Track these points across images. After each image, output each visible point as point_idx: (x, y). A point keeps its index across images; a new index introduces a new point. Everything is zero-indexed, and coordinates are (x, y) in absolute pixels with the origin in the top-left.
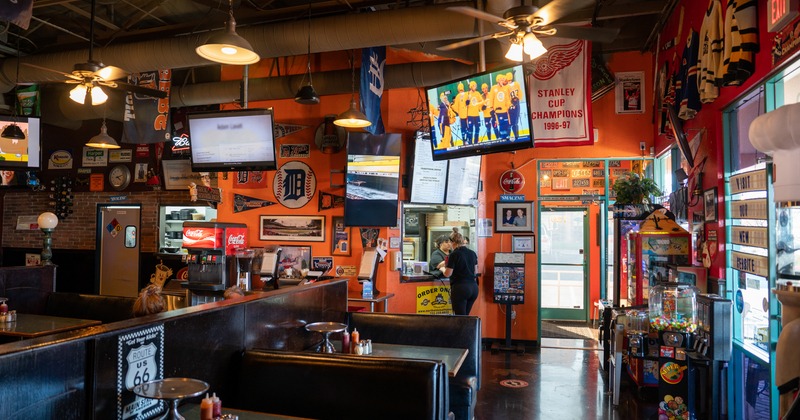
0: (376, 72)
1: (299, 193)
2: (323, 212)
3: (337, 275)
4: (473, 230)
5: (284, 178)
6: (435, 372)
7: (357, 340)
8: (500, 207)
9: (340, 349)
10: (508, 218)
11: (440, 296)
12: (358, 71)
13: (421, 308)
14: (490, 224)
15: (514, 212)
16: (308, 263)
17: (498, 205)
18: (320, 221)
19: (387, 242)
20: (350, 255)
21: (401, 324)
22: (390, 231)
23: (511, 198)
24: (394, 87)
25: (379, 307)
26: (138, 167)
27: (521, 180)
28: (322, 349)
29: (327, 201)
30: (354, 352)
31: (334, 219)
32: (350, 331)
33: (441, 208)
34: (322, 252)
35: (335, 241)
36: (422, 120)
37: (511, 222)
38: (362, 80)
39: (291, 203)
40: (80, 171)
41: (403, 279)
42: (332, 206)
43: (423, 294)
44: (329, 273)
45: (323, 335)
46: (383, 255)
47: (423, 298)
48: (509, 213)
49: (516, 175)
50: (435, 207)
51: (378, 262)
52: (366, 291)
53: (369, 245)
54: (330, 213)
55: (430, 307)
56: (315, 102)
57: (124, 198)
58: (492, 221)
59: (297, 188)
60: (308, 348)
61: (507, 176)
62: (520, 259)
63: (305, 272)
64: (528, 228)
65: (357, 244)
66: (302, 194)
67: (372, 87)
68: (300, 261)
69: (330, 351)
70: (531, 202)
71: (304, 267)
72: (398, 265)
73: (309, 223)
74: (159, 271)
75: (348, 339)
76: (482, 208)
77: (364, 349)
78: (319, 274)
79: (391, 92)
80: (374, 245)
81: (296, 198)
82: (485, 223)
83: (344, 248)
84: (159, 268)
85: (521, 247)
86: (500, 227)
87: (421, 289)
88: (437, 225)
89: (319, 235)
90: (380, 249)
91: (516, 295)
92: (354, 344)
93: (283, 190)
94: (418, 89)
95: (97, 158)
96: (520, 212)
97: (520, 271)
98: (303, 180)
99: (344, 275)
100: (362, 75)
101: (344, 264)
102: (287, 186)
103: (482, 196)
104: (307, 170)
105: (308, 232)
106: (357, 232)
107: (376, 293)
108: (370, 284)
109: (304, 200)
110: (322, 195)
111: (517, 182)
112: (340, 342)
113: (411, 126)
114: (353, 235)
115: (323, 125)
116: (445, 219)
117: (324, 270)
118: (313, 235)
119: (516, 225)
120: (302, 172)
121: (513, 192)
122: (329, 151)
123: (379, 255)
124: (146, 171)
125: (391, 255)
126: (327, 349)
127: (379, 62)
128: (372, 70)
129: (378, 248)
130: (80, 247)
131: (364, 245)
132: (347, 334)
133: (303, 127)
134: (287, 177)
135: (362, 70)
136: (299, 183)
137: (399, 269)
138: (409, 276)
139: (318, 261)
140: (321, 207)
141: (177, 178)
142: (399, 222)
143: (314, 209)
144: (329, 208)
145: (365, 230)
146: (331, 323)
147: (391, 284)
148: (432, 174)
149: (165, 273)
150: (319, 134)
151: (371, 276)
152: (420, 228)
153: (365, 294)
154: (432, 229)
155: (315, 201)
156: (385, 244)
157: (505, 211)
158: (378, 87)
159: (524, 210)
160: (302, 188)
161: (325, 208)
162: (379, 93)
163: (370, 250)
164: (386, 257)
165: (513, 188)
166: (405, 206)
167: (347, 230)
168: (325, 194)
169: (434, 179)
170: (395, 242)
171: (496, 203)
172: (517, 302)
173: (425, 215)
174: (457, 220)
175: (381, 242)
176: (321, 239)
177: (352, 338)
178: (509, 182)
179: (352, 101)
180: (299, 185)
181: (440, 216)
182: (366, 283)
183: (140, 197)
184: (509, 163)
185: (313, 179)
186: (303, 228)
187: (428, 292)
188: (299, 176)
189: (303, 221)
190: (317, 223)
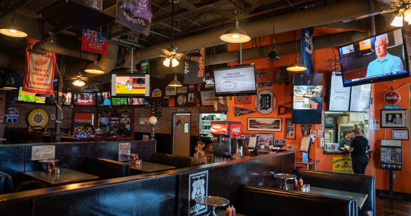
0: (308, 41)
1: (267, 107)
2: (280, 116)
3: (288, 149)
4: (366, 126)
6: (350, 205)
7: (302, 184)
8: (384, 113)
9: (293, 188)
10: (390, 119)
11: (346, 163)
12: (299, 41)
13: (335, 169)
14: (377, 123)
15: (394, 116)
16: (272, 143)
17: (383, 112)
18: (279, 121)
19: (316, 132)
20: (295, 139)
21: (326, 177)
22: (317, 126)
23: (392, 108)
24: (318, 48)
25: (311, 167)
26: (190, 95)
27: (398, 97)
28: (282, 188)
29: (282, 110)
30: (300, 190)
31: (287, 120)
32: (298, 179)
33: (345, 114)
34: (280, 137)
35: (287, 131)
36: (335, 65)
37: (392, 121)
38: (301, 46)
39: (263, 112)
40: (165, 97)
41: (325, 153)
42: (285, 113)
43: (337, 161)
44: (284, 148)
45: (284, 180)
46: (314, 139)
47: (336, 164)
48: (390, 116)
49: (394, 94)
50: (342, 113)
51: (311, 143)
52: (305, 158)
53: (306, 134)
54: (284, 117)
55: (340, 169)
56: (278, 59)
57: (183, 110)
58: (379, 121)
59: (266, 104)
60: (275, 187)
61: (389, 95)
62: (399, 144)
63: (271, 147)
64: (403, 125)
65: (299, 133)
66: (270, 107)
67: (307, 49)
68: (268, 141)
69: (287, 189)
70: (405, 110)
71: (270, 144)
72: (322, 145)
73: (273, 122)
74: (199, 145)
75: (297, 183)
76: (372, 113)
77: (306, 189)
78: (278, 148)
79: (316, 51)
80: (309, 134)
81: (266, 109)
82: (374, 122)
83: (292, 135)
84: (199, 143)
85: (398, 136)
86: (384, 124)
87: (335, 159)
88: (344, 123)
89: (278, 128)
90: (312, 136)
91: (396, 165)
92: (300, 187)
93: (260, 105)
94: (332, 48)
95: (172, 91)
96: (398, 116)
97: (399, 150)
98: (270, 100)
99: (292, 149)
100: (301, 43)
101: (291, 144)
102: (261, 103)
103: (372, 107)
104: (272, 94)
105: (272, 126)
106: (299, 127)
107: (310, 160)
108: (306, 154)
109: (270, 110)
110: (279, 107)
111: (395, 98)
112: (293, 185)
113: (329, 69)
114: (297, 128)
115: (280, 71)
116: (349, 120)
117: (281, 146)
118: (275, 128)
119: (395, 123)
120: (269, 95)
121: (392, 104)
122: (283, 84)
123: (311, 139)
124: (193, 96)
125: (318, 139)
126: (285, 187)
127: (310, 36)
128: (306, 40)
129: (311, 136)
130: (164, 132)
131: (303, 134)
132: (296, 180)
133: (269, 72)
134: (262, 98)
135: (301, 40)
136: (268, 101)
137: (323, 147)
138: (329, 151)
139: (278, 142)
140: (279, 113)
141: (208, 100)
142: (323, 122)
143: (276, 114)
144: (284, 114)
145: (303, 126)
146: (288, 174)
147: (318, 155)
148: (341, 95)
149: (202, 146)
150: (278, 75)
151: (307, 151)
152: (334, 125)
153: (303, 160)
154: (340, 125)
155: (276, 111)
156: (314, 133)
157: (387, 115)
158: (310, 49)
159: (401, 115)
160: (269, 104)
161: (282, 114)
162: (310, 52)
163: (306, 136)
164: (315, 140)
165: (393, 102)
166: (326, 113)
167: (294, 125)
168: (281, 107)
169: (343, 98)
170: (320, 132)
171: (381, 111)
172: (397, 169)
173: (336, 118)
174: (356, 120)
175: (312, 132)
176: (280, 130)
177: (299, 183)
178: (390, 98)
179: (296, 57)
180: (268, 102)
181: (345, 118)
182: (304, 154)
183: (191, 109)
184: (390, 87)
185: (275, 99)
186: (270, 125)
187: (339, 160)
188: (268, 98)
189: (270, 121)
190: (277, 122)
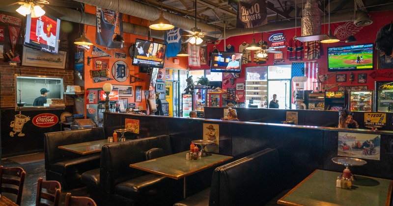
1: (123, 75)
2: (132, 84)
5: (117, 68)
10: (159, 87)
15: (160, 85)
18: (131, 88)
23: (159, 80)
27: (162, 74)
29: (133, 79)
31: (136, 87)
35: (136, 96)
37: (159, 89)
39: (120, 79)
42: (135, 82)
49: (161, 72)
53: (147, 97)
54: (134, 84)
59: (122, 73)
61: (159, 73)
66: (125, 76)
70: (164, 82)
73: (127, 88)
74: (17, 119)
81: (122, 77)
83: (140, 99)
84: (18, 117)
85: (162, 97)
93: (117, 73)
98: (124, 69)
101: (139, 105)
102: (118, 71)
104: (126, 66)
106: (143, 92)
109: (125, 78)
110: (131, 76)
114: (142, 94)
115: (132, 47)
118: (129, 94)
119: (161, 90)
120: (123, 66)
124: (2, 51)
134: (118, 68)
136: (123, 70)
139: (130, 105)
140: (131, 82)
141: (33, 59)
149: (23, 120)
150: (131, 50)
155: (129, 78)
157: (158, 85)
159: (162, 85)
160: (124, 73)
161: (132, 82)
167: (140, 91)
168: (133, 76)
176: (131, 95)
178: (160, 75)
185: (128, 69)
186: (125, 91)
188: (123, 68)
189: (125, 88)
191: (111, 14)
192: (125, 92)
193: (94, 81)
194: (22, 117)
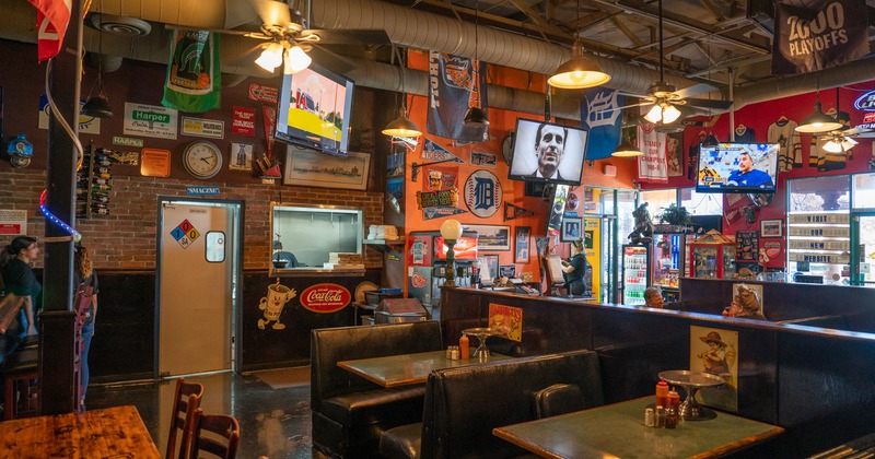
1: (488, 203)
2: (508, 222)
5: (475, 187)
10: (569, 230)
18: (507, 230)
20: (529, 262)
26: (236, 148)
29: (511, 211)
31: (517, 229)
34: (507, 261)
35: (517, 250)
37: (570, 233)
39: (481, 212)
40: (117, 140)
42: (515, 217)
48: (569, 226)
49: (575, 196)
53: (542, 253)
54: (513, 223)
57: (213, 191)
59: (486, 197)
61: (571, 197)
66: (492, 204)
73: (496, 232)
74: (272, 294)
80: (546, 253)
81: (486, 207)
83: (524, 256)
84: (274, 289)
86: (565, 238)
89: (506, 244)
93: (475, 198)
95: (156, 125)
98: (491, 190)
101: (524, 271)
102: (477, 194)
104: (495, 181)
106: (533, 241)
109: (493, 209)
110: (507, 205)
111: (575, 202)
118: (501, 244)
119: (573, 236)
120: (490, 181)
121: (573, 209)
124: (249, 156)
131: (538, 253)
134: (478, 186)
136: (488, 192)
139: (502, 269)
140: (506, 218)
141: (305, 171)
143: (500, 219)
144: (513, 218)
149: (283, 296)
150: (506, 146)
155: (501, 211)
157: (567, 224)
159: (577, 224)
160: (491, 198)
161: (509, 219)
165: (573, 206)
167: (527, 239)
168: (509, 205)
175: (551, 250)
176: (507, 248)
178: (572, 201)
180: (488, 195)
183: (242, 191)
185: (500, 190)
186: (491, 237)
188: (488, 186)
189: (493, 231)
190: (504, 232)
191: (462, 65)
192: (493, 241)
193: (426, 215)
194: (281, 291)
